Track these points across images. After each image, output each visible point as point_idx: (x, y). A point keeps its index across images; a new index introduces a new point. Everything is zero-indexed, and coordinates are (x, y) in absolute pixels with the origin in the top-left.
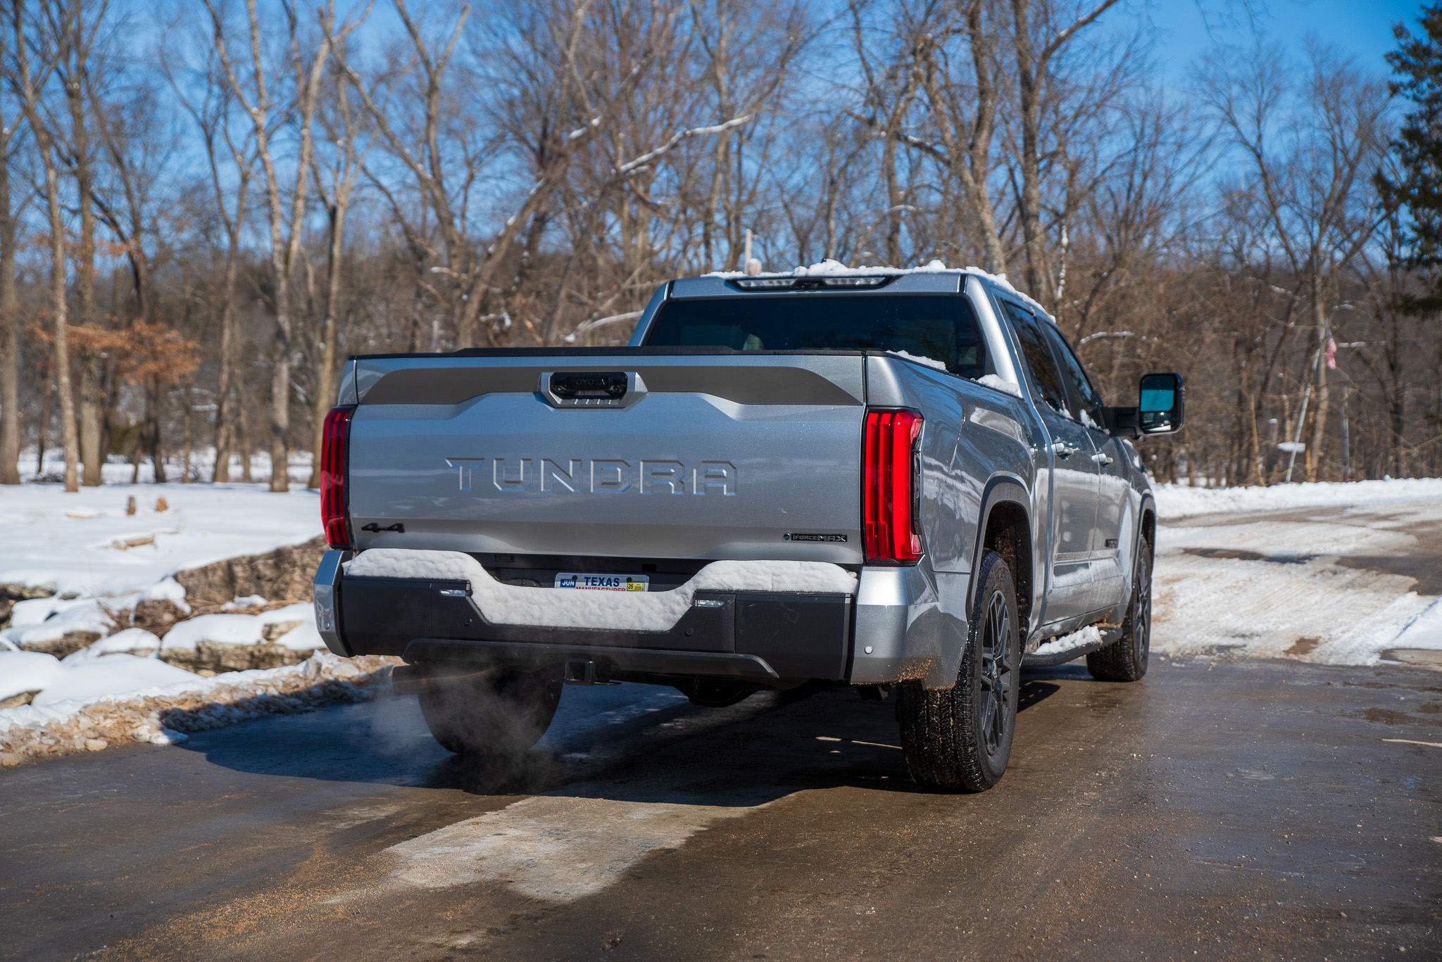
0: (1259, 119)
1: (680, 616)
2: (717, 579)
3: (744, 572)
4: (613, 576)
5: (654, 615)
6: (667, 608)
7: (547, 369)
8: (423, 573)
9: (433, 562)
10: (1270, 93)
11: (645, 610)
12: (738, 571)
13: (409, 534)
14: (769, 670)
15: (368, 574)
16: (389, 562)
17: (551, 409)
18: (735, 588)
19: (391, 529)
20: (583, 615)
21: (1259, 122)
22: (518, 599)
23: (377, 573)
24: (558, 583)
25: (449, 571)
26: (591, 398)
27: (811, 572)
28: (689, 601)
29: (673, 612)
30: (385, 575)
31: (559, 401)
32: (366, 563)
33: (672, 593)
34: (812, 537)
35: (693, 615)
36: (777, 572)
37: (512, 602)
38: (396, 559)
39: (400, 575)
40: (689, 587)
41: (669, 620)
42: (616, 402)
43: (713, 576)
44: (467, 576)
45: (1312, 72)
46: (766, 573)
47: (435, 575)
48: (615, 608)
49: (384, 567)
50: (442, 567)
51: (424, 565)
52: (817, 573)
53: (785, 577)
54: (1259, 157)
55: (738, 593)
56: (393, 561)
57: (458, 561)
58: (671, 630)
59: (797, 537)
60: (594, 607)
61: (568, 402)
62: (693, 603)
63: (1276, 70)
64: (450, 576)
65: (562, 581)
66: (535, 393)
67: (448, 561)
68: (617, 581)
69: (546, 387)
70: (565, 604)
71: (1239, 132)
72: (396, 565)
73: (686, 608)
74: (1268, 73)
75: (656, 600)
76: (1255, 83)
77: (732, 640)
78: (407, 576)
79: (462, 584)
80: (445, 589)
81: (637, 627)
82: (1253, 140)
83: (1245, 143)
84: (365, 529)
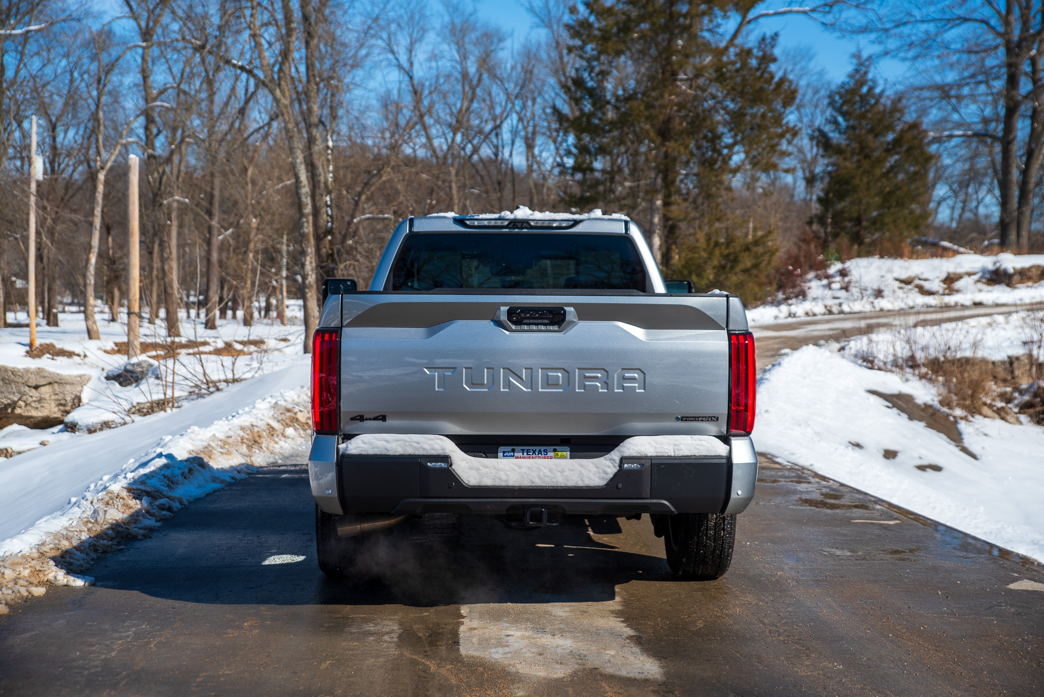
0: (410, 51)
1: (611, 476)
2: (636, 449)
3: (654, 444)
4: (542, 448)
5: (592, 476)
6: (601, 470)
7: (504, 304)
8: (410, 451)
9: (418, 443)
10: (418, 32)
11: (584, 472)
12: (650, 443)
13: (390, 422)
14: (673, 509)
15: (363, 453)
16: (379, 443)
17: (507, 333)
18: (649, 455)
19: (375, 419)
20: (539, 477)
21: (411, 52)
22: (487, 467)
23: (371, 452)
24: (500, 454)
25: (433, 449)
26: (536, 324)
27: (700, 443)
28: (617, 465)
29: (606, 473)
30: (379, 453)
31: (514, 327)
32: (362, 445)
33: (601, 460)
34: (696, 419)
35: (621, 475)
36: (677, 443)
37: (483, 470)
38: (387, 441)
39: (391, 453)
40: (615, 455)
41: (603, 479)
42: (556, 328)
43: (633, 447)
44: (448, 452)
45: (447, 18)
46: (669, 444)
47: (421, 452)
48: (562, 472)
49: (377, 448)
50: (426, 446)
51: (411, 446)
52: (703, 443)
53: (682, 447)
54: (411, 78)
55: (651, 458)
56: (384, 443)
57: (439, 441)
58: (606, 485)
59: (684, 419)
60: (546, 471)
61: (519, 328)
62: (620, 466)
63: (422, 16)
64: (434, 453)
65: (504, 452)
66: (492, 321)
67: (430, 442)
68: (546, 451)
69: (504, 318)
70: (524, 470)
71: (397, 59)
72: (388, 446)
73: (615, 470)
74: (417, 17)
75: (591, 465)
76: (408, 24)
77: (649, 490)
78: (397, 454)
79: (446, 458)
80: (431, 462)
81: (581, 484)
82: (406, 65)
83: (400, 67)
84: (353, 419)
